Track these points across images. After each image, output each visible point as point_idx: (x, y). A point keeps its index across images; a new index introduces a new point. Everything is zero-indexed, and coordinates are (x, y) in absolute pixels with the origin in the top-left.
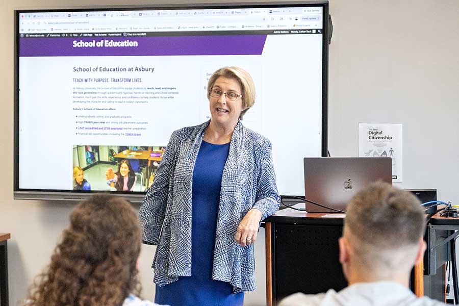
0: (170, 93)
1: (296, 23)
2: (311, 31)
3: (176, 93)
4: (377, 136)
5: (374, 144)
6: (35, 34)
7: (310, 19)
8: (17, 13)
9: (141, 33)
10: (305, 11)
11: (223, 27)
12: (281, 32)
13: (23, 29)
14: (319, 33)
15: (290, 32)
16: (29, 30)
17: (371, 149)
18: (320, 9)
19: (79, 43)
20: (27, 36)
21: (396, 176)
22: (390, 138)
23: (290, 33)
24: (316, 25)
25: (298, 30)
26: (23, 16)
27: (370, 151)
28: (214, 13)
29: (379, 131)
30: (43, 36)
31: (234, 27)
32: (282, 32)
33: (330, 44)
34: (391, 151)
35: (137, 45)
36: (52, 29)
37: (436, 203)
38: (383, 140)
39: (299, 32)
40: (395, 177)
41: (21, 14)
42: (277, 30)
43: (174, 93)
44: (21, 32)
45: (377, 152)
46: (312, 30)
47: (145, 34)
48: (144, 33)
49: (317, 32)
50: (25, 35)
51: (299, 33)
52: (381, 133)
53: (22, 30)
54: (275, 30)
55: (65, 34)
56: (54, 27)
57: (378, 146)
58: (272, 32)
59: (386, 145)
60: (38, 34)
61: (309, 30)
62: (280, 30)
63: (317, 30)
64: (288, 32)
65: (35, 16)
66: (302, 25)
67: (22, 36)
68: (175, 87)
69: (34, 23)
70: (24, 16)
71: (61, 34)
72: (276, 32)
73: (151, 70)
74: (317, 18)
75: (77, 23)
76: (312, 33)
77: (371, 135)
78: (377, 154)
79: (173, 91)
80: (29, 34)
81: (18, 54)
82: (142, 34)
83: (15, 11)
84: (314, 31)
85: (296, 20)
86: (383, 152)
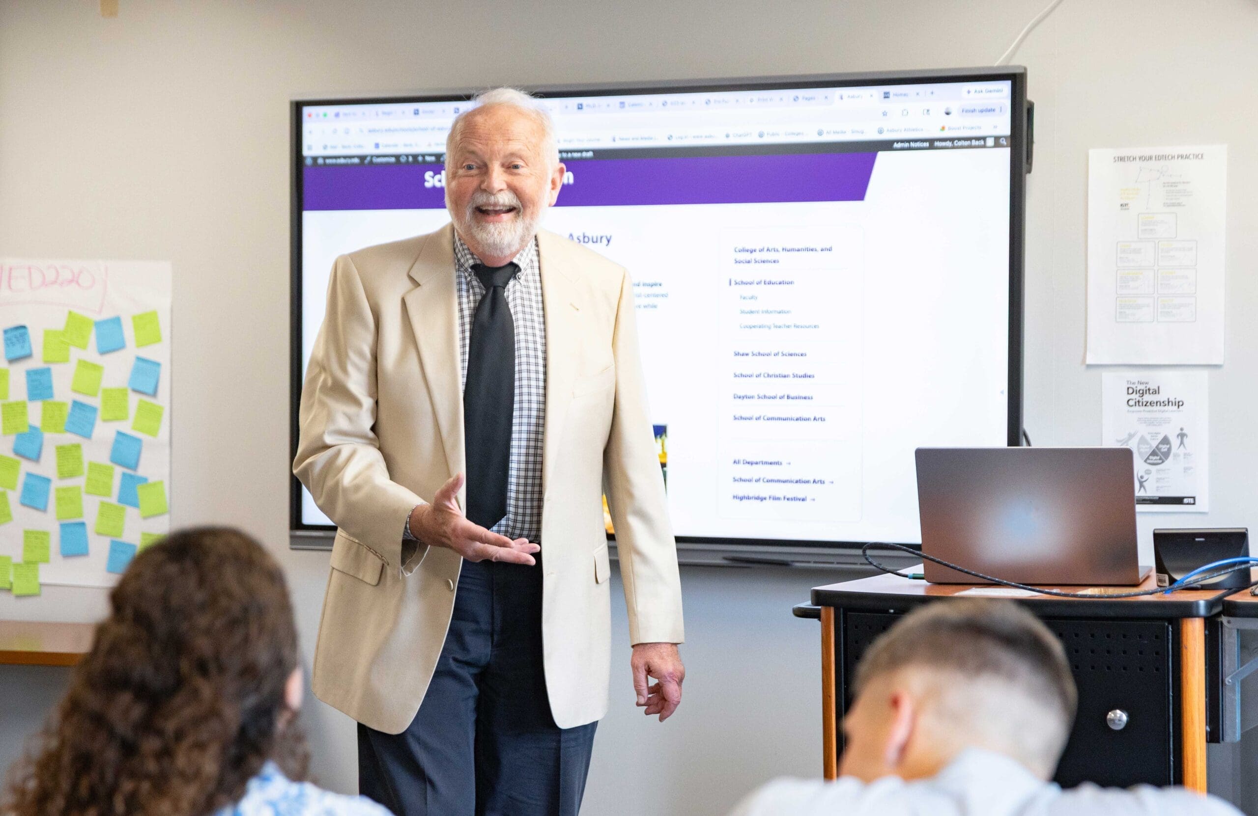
0: (648, 296)
1: (947, 121)
2: (982, 142)
3: (663, 296)
4: (1147, 398)
5: (1139, 419)
6: (339, 157)
7: (982, 111)
8: (298, 108)
9: (581, 151)
10: (969, 92)
11: (773, 134)
12: (909, 145)
13: (312, 148)
14: (1002, 146)
15: (931, 144)
16: (325, 147)
17: (1132, 432)
18: (1006, 87)
19: (438, 177)
20: (320, 161)
21: (1194, 498)
22: (1179, 404)
23: (932, 147)
24: (995, 127)
25: (952, 140)
26: (310, 115)
27: (1131, 436)
28: (751, 101)
29: (1153, 386)
30: (356, 161)
31: (798, 134)
32: (913, 145)
33: (1029, 171)
34: (1182, 436)
35: (571, 181)
36: (377, 146)
37: (1247, 562)
38: (1162, 408)
39: (954, 143)
40: (1191, 501)
41: (306, 110)
42: (902, 141)
43: (657, 296)
44: (306, 152)
45: (1148, 437)
46: (984, 139)
47: (590, 154)
48: (587, 151)
49: (997, 144)
50: (315, 159)
51: (953, 148)
52: (1156, 392)
53: (310, 148)
54: (898, 141)
55: (407, 156)
56: (382, 139)
57: (1150, 422)
58: (888, 145)
59: (1167, 421)
60: (345, 157)
61: (978, 139)
62: (909, 141)
63: (997, 139)
64: (927, 144)
65: (337, 115)
66: (959, 127)
67: (309, 162)
68: (658, 281)
69: (335, 131)
70: (314, 116)
71: (397, 157)
72: (899, 145)
73: (605, 241)
74: (998, 110)
75: (433, 129)
76: (984, 146)
77: (1134, 396)
78: (1148, 443)
79: (656, 290)
80: (325, 158)
81: (299, 206)
82: (584, 154)
83: (292, 103)
84: (990, 142)
85: (948, 114)
86: (1160, 437)
